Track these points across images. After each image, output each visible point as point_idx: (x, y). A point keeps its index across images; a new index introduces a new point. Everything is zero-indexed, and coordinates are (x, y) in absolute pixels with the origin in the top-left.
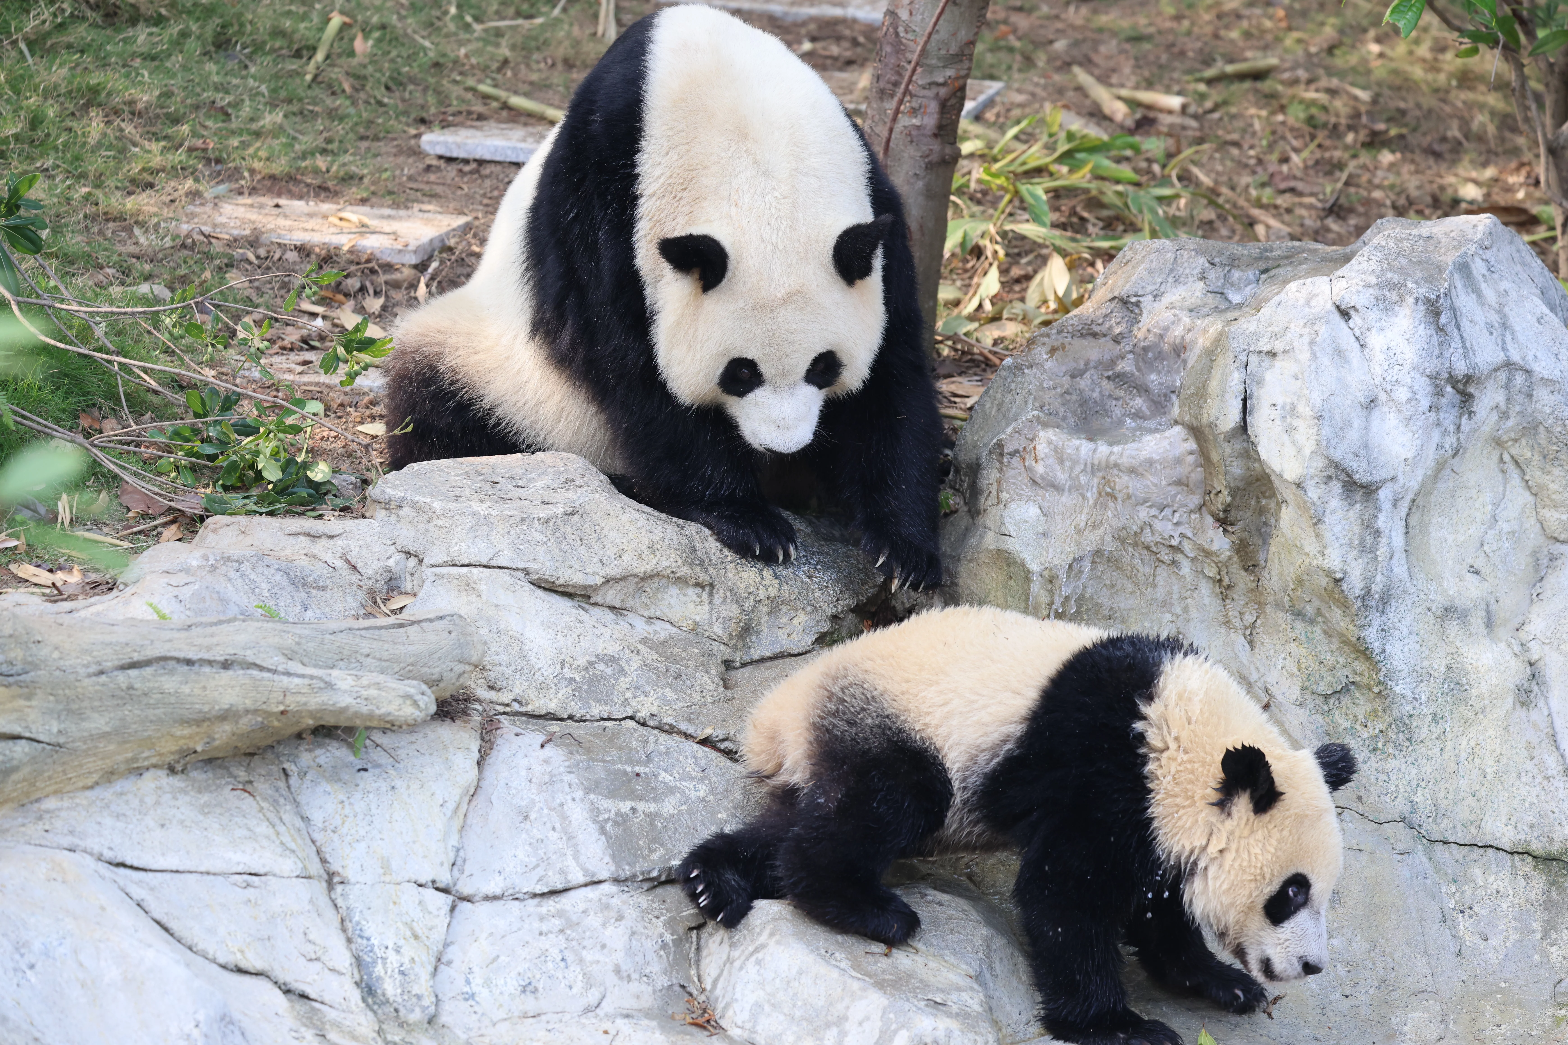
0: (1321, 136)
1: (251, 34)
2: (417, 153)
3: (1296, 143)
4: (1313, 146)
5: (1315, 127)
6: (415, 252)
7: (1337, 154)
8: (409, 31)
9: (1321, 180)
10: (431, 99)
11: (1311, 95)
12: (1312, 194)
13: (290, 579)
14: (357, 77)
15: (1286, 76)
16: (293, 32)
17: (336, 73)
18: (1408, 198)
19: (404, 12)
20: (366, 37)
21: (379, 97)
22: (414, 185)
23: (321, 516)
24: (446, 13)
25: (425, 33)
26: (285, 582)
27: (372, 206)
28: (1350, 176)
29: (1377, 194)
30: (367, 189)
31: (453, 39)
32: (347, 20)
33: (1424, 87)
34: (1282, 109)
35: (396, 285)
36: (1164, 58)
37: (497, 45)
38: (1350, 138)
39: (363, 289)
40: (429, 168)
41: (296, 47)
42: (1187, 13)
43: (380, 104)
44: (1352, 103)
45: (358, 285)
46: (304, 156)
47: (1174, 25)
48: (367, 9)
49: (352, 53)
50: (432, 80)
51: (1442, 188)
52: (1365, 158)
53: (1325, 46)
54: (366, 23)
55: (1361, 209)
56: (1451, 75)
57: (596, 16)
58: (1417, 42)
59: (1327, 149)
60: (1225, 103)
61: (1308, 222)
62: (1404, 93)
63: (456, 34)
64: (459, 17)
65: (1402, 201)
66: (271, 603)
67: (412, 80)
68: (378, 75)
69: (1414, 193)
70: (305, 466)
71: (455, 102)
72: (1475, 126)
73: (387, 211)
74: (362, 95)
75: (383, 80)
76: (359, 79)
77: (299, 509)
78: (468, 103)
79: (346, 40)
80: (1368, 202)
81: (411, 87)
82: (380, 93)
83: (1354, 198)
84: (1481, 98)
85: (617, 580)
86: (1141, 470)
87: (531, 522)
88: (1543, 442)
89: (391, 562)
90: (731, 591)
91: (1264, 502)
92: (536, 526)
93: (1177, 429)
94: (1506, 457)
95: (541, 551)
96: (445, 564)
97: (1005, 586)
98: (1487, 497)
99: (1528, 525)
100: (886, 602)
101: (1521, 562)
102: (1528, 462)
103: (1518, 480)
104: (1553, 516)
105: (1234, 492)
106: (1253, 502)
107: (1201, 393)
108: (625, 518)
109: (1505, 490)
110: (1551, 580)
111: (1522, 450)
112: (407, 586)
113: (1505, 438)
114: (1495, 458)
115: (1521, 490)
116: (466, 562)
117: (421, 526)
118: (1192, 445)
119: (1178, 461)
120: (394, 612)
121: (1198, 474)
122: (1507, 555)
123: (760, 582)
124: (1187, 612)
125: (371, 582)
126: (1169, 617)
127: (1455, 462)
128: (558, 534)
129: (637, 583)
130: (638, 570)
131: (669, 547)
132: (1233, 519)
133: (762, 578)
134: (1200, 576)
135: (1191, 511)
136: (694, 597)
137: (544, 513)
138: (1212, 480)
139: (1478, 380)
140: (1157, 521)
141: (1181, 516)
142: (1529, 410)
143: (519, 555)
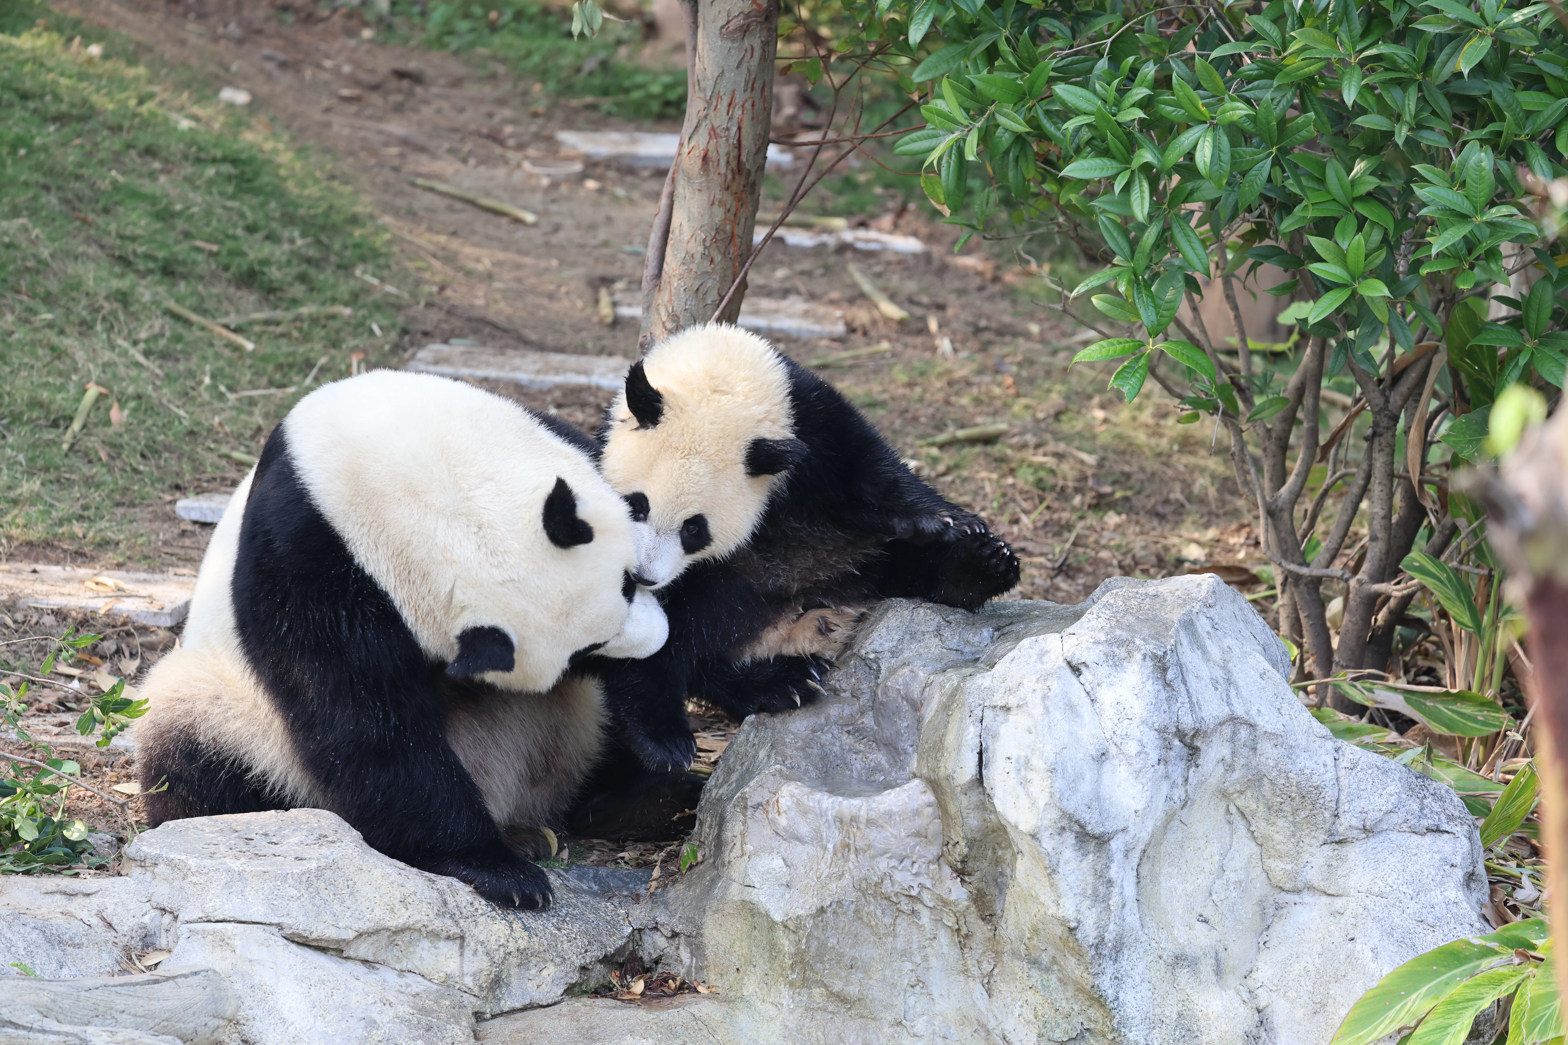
0: (1050, 498)
1: (9, 405)
2: (172, 518)
3: (1026, 505)
4: (1041, 508)
5: (1044, 490)
6: (171, 615)
7: (1065, 515)
8: (164, 401)
9: (1050, 541)
10: (186, 466)
11: (1039, 459)
12: (1042, 554)
13: (46, 937)
14: (113, 445)
15: (1015, 440)
16: (51, 403)
17: (92, 442)
18: (1134, 557)
19: (158, 383)
20: (122, 407)
21: (135, 465)
22: (170, 550)
23: (77, 875)
24: (200, 383)
25: (180, 403)
26: (41, 940)
27: (128, 571)
28: (1078, 537)
29: (1104, 554)
30: (123, 554)
31: (207, 408)
32: (103, 390)
33: (1148, 452)
34: (1012, 472)
35: (151, 647)
36: (898, 423)
37: (251, 414)
38: (1077, 500)
39: (119, 652)
40: (184, 533)
41: (53, 417)
42: (919, 380)
43: (136, 471)
44: (1078, 466)
45: (114, 648)
46: (61, 523)
47: (907, 391)
48: (123, 380)
49: (108, 423)
50: (186, 448)
51: (1166, 549)
52: (1092, 519)
53: (1052, 412)
54: (122, 393)
55: (1089, 569)
56: (1173, 441)
58: (1139, 408)
59: (1056, 511)
60: (957, 466)
61: (1039, 581)
62: (1128, 457)
63: (210, 403)
64: (214, 387)
65: (1128, 561)
66: (27, 961)
67: (167, 448)
68: (133, 443)
69: (1140, 553)
70: (62, 825)
71: (209, 469)
72: (1196, 489)
73: (142, 576)
74: (118, 463)
75: (139, 448)
76: (115, 448)
77: (55, 868)
78: (223, 469)
79: (102, 410)
80: (1095, 562)
81: (166, 455)
82: (136, 461)
83: (1082, 558)
84: (1202, 462)
85: (370, 934)
86: (880, 822)
87: (284, 878)
88: (1268, 794)
89: (146, 919)
90: (482, 943)
91: (1000, 853)
92: (290, 881)
93: (916, 782)
94: (1233, 809)
95: (294, 906)
96: (200, 920)
97: (750, 937)
98: (1214, 848)
99: (1254, 875)
100: (633, 953)
101: (1248, 911)
102: (1254, 813)
103: (1244, 831)
104: (1278, 867)
105: (971, 843)
106: (990, 853)
107: (938, 747)
108: (377, 873)
109: (1231, 841)
110: (1277, 928)
111: (1248, 802)
112: (163, 942)
113: (1231, 790)
114: (1222, 810)
115: (1247, 841)
116: (221, 917)
117: (176, 883)
118: (930, 797)
119: (917, 813)
120: (149, 968)
121: (936, 826)
122: (1234, 904)
123: (510, 935)
124: (927, 961)
125: (126, 939)
126: (909, 966)
127: (1184, 813)
128: (311, 890)
129: (389, 937)
130: (390, 924)
131: (421, 901)
132: (970, 870)
133: (512, 930)
134: (939, 926)
135: (930, 862)
136: (445, 950)
137: (298, 869)
138: (950, 832)
139: (1205, 734)
140: (896, 872)
141: (920, 867)
142: (1254, 763)
143: (272, 910)
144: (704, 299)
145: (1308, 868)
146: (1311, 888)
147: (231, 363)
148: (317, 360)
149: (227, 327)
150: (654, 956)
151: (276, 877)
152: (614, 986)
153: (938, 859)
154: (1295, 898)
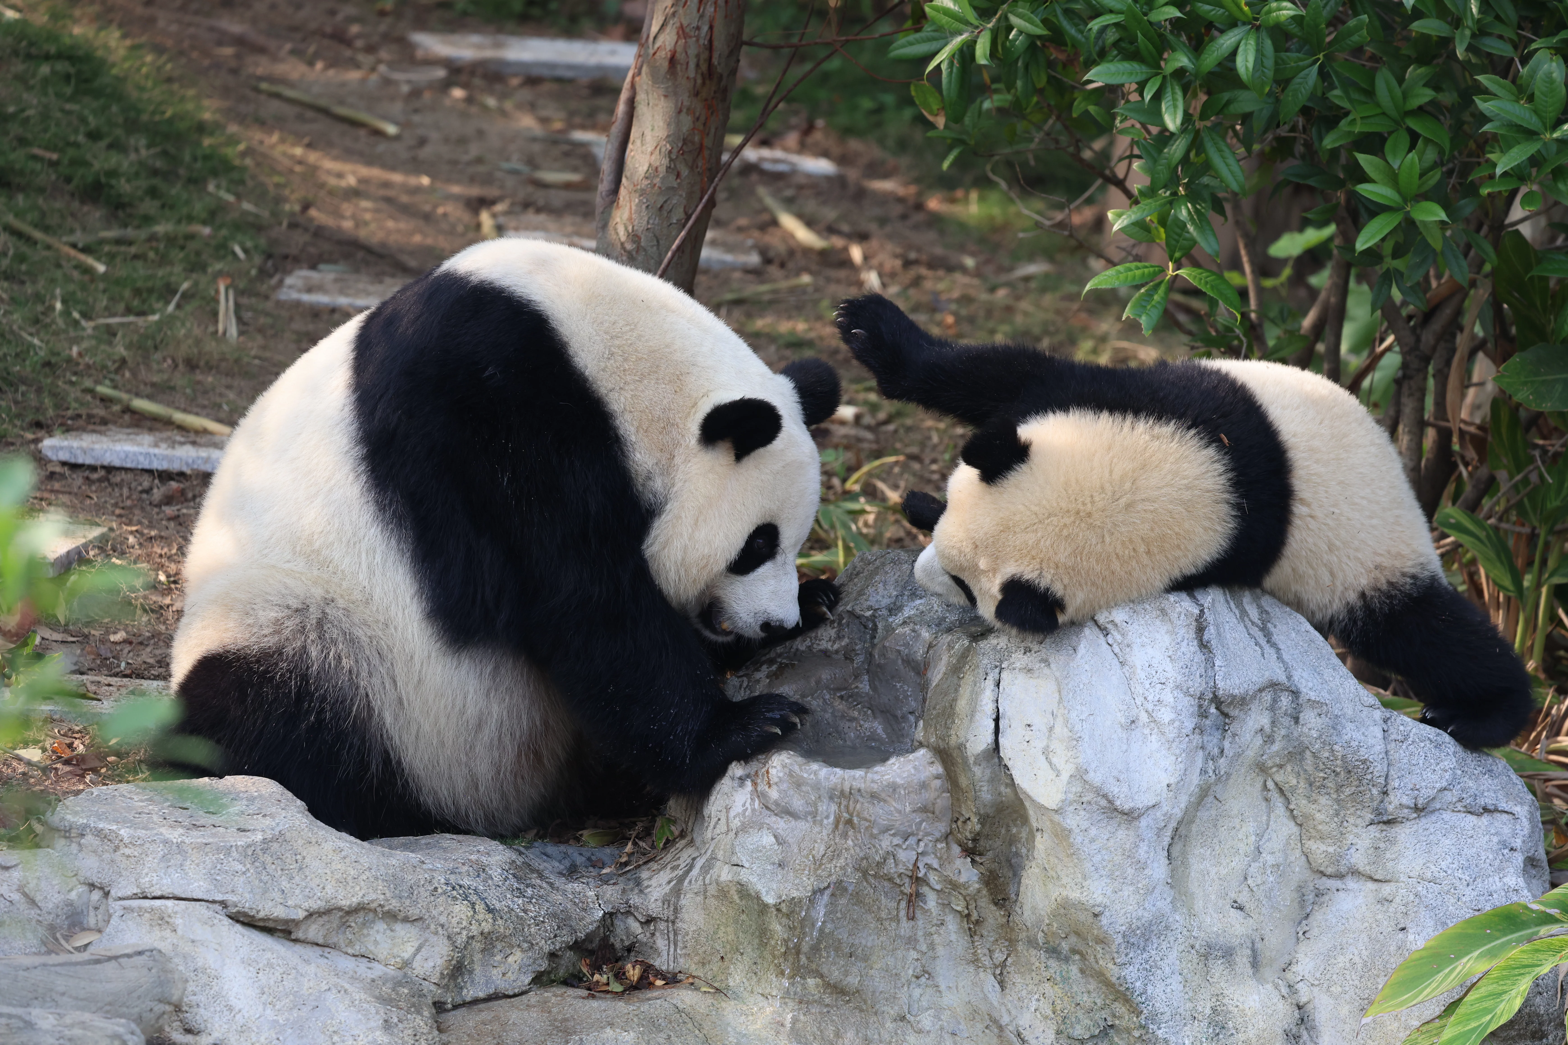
2: (41, 458)
8: (16, 327)
10: (47, 402)
24: (51, 308)
25: (33, 330)
31: (63, 336)
37: (112, 344)
40: (52, 475)
50: (46, 381)
57: (215, 314)
60: (899, 414)
63: (65, 331)
64: (66, 313)
78: (88, 406)
81: (23, 388)
85: (320, 913)
86: (883, 795)
87: (228, 850)
88: (1310, 769)
89: (73, 895)
90: (442, 926)
91: (1014, 830)
92: (235, 854)
93: (922, 751)
94: (1270, 784)
95: (240, 881)
96: (135, 897)
97: (736, 921)
98: (1250, 827)
99: (1293, 858)
100: (605, 938)
101: (1286, 897)
102: (1293, 789)
103: (1283, 809)
104: (1319, 849)
105: (984, 819)
106: (1003, 831)
107: (949, 714)
108: (328, 846)
109: (1268, 821)
110: (1318, 917)
111: (1287, 777)
112: (92, 921)
113: (1270, 763)
114: (1259, 785)
115: (1285, 821)
116: (158, 893)
117: (106, 856)
118: (938, 769)
119: (924, 786)
120: (78, 949)
121: (944, 801)
122: (1271, 889)
123: (473, 917)
124: (933, 949)
125: (51, 917)
126: (913, 954)
127: (1218, 788)
128: (257, 864)
129: (341, 917)
130: (343, 903)
131: (377, 879)
132: (981, 849)
133: (475, 912)
134: (947, 910)
135: (937, 840)
136: (403, 933)
137: (242, 841)
138: (960, 807)
139: (1243, 702)
140: (900, 851)
141: (926, 845)
142: (1296, 734)
143: (215, 886)
144: (668, 218)
145: (1353, 850)
146: (1355, 873)
147: (84, 288)
148: (179, 285)
149: (74, 246)
150: (627, 943)
151: (218, 850)
152: (584, 975)
153: (947, 837)
154: (1338, 884)
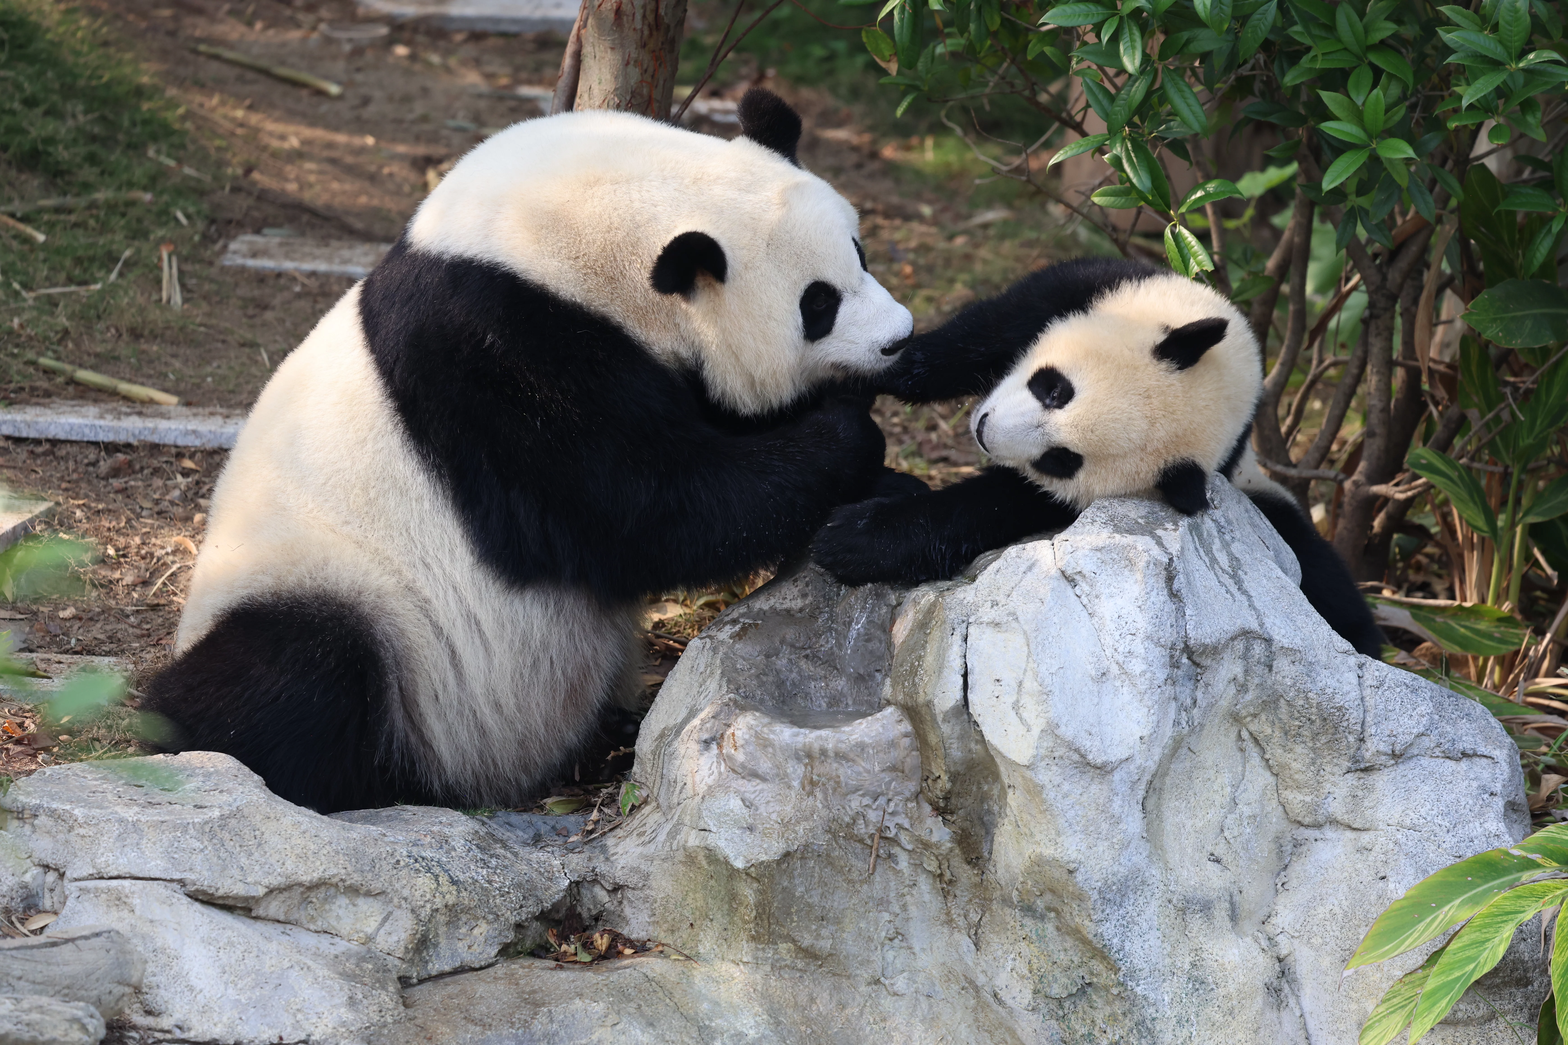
37: (53, 314)
57: (158, 281)
64: (7, 284)
78: (31, 378)
85: (280, 890)
86: (852, 755)
87: (185, 828)
88: (1285, 718)
89: (28, 878)
90: (406, 899)
91: (986, 788)
92: (192, 831)
93: (890, 710)
94: (1245, 734)
95: (198, 858)
96: (91, 877)
97: (705, 888)
98: (1225, 778)
99: (1269, 809)
100: (572, 909)
101: (1264, 848)
102: (1269, 739)
103: (1258, 759)
104: (1296, 799)
105: (954, 777)
106: (974, 789)
107: (915, 670)
108: (287, 821)
109: (1244, 771)
110: (1296, 868)
111: (1262, 726)
112: (47, 903)
113: (1244, 713)
114: (1233, 736)
115: (1261, 771)
116: (115, 873)
117: (61, 836)
118: (906, 726)
119: (893, 744)
120: (34, 932)
121: (913, 760)
122: (1248, 841)
123: (437, 889)
124: (906, 910)
125: (6, 900)
126: (886, 916)
127: (1193, 740)
128: (215, 841)
129: (302, 893)
130: (304, 878)
131: (337, 853)
132: (953, 807)
133: (438, 884)
134: (919, 870)
135: (908, 800)
136: (365, 907)
137: (199, 818)
138: (930, 765)
139: (1215, 651)
140: (870, 811)
141: (896, 805)
142: (1269, 682)
143: (173, 864)
145: (1330, 799)
146: (1333, 822)
147: (23, 258)
148: (120, 253)
149: (12, 215)
150: (594, 912)
151: (175, 828)
152: (552, 945)
153: (917, 797)
154: (1316, 833)
